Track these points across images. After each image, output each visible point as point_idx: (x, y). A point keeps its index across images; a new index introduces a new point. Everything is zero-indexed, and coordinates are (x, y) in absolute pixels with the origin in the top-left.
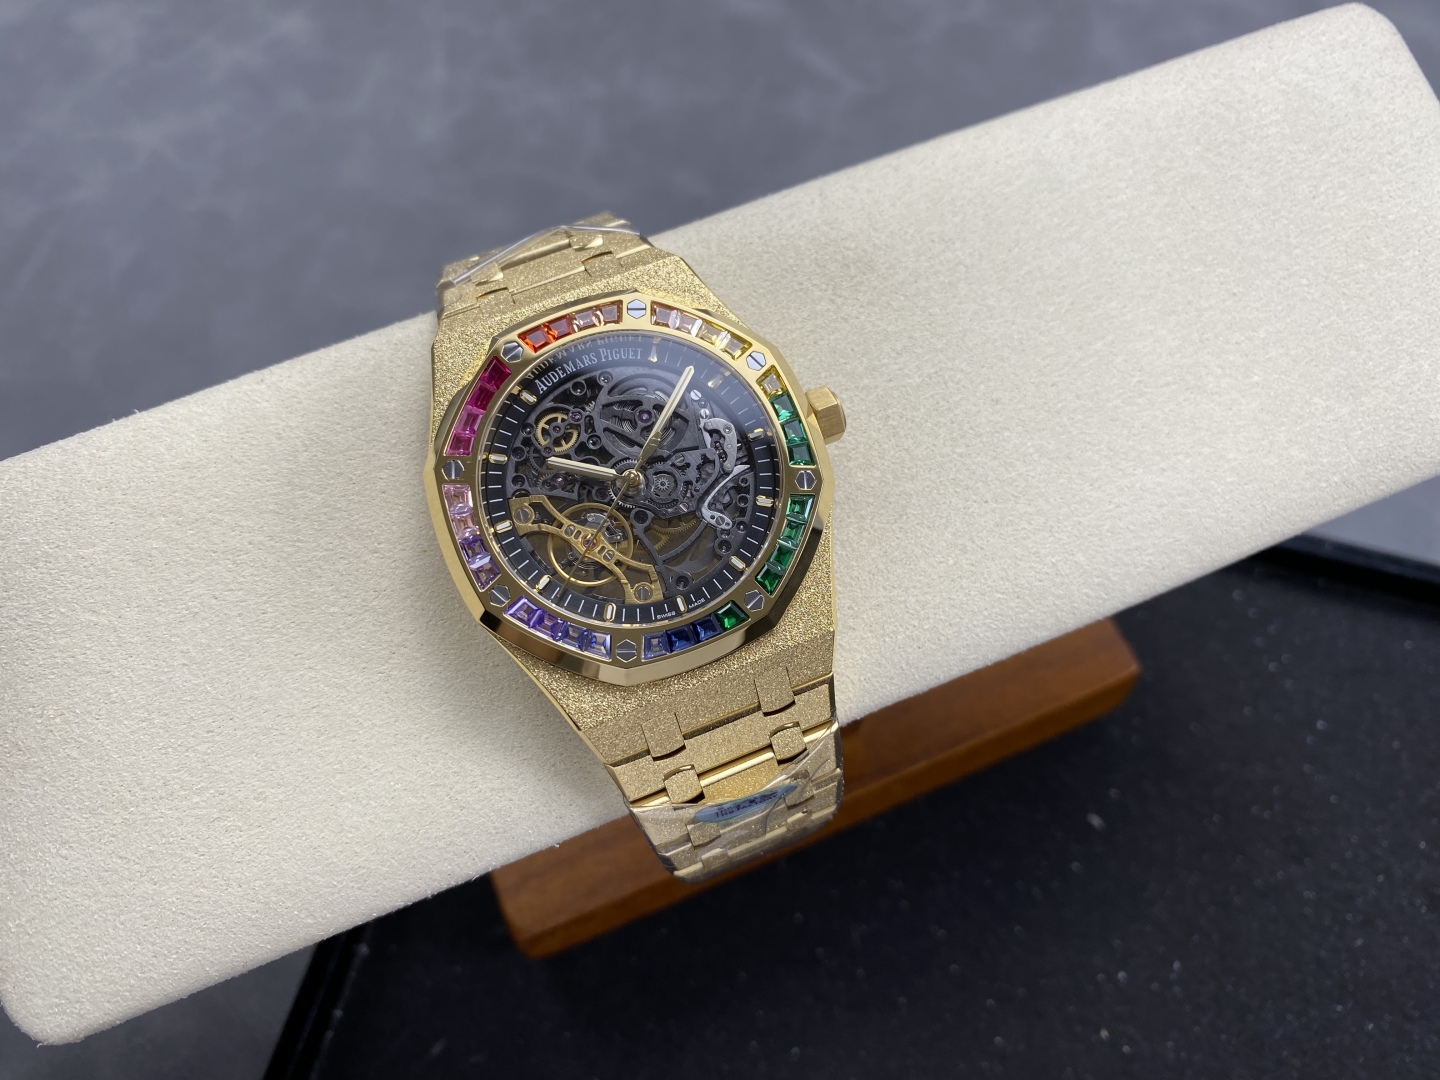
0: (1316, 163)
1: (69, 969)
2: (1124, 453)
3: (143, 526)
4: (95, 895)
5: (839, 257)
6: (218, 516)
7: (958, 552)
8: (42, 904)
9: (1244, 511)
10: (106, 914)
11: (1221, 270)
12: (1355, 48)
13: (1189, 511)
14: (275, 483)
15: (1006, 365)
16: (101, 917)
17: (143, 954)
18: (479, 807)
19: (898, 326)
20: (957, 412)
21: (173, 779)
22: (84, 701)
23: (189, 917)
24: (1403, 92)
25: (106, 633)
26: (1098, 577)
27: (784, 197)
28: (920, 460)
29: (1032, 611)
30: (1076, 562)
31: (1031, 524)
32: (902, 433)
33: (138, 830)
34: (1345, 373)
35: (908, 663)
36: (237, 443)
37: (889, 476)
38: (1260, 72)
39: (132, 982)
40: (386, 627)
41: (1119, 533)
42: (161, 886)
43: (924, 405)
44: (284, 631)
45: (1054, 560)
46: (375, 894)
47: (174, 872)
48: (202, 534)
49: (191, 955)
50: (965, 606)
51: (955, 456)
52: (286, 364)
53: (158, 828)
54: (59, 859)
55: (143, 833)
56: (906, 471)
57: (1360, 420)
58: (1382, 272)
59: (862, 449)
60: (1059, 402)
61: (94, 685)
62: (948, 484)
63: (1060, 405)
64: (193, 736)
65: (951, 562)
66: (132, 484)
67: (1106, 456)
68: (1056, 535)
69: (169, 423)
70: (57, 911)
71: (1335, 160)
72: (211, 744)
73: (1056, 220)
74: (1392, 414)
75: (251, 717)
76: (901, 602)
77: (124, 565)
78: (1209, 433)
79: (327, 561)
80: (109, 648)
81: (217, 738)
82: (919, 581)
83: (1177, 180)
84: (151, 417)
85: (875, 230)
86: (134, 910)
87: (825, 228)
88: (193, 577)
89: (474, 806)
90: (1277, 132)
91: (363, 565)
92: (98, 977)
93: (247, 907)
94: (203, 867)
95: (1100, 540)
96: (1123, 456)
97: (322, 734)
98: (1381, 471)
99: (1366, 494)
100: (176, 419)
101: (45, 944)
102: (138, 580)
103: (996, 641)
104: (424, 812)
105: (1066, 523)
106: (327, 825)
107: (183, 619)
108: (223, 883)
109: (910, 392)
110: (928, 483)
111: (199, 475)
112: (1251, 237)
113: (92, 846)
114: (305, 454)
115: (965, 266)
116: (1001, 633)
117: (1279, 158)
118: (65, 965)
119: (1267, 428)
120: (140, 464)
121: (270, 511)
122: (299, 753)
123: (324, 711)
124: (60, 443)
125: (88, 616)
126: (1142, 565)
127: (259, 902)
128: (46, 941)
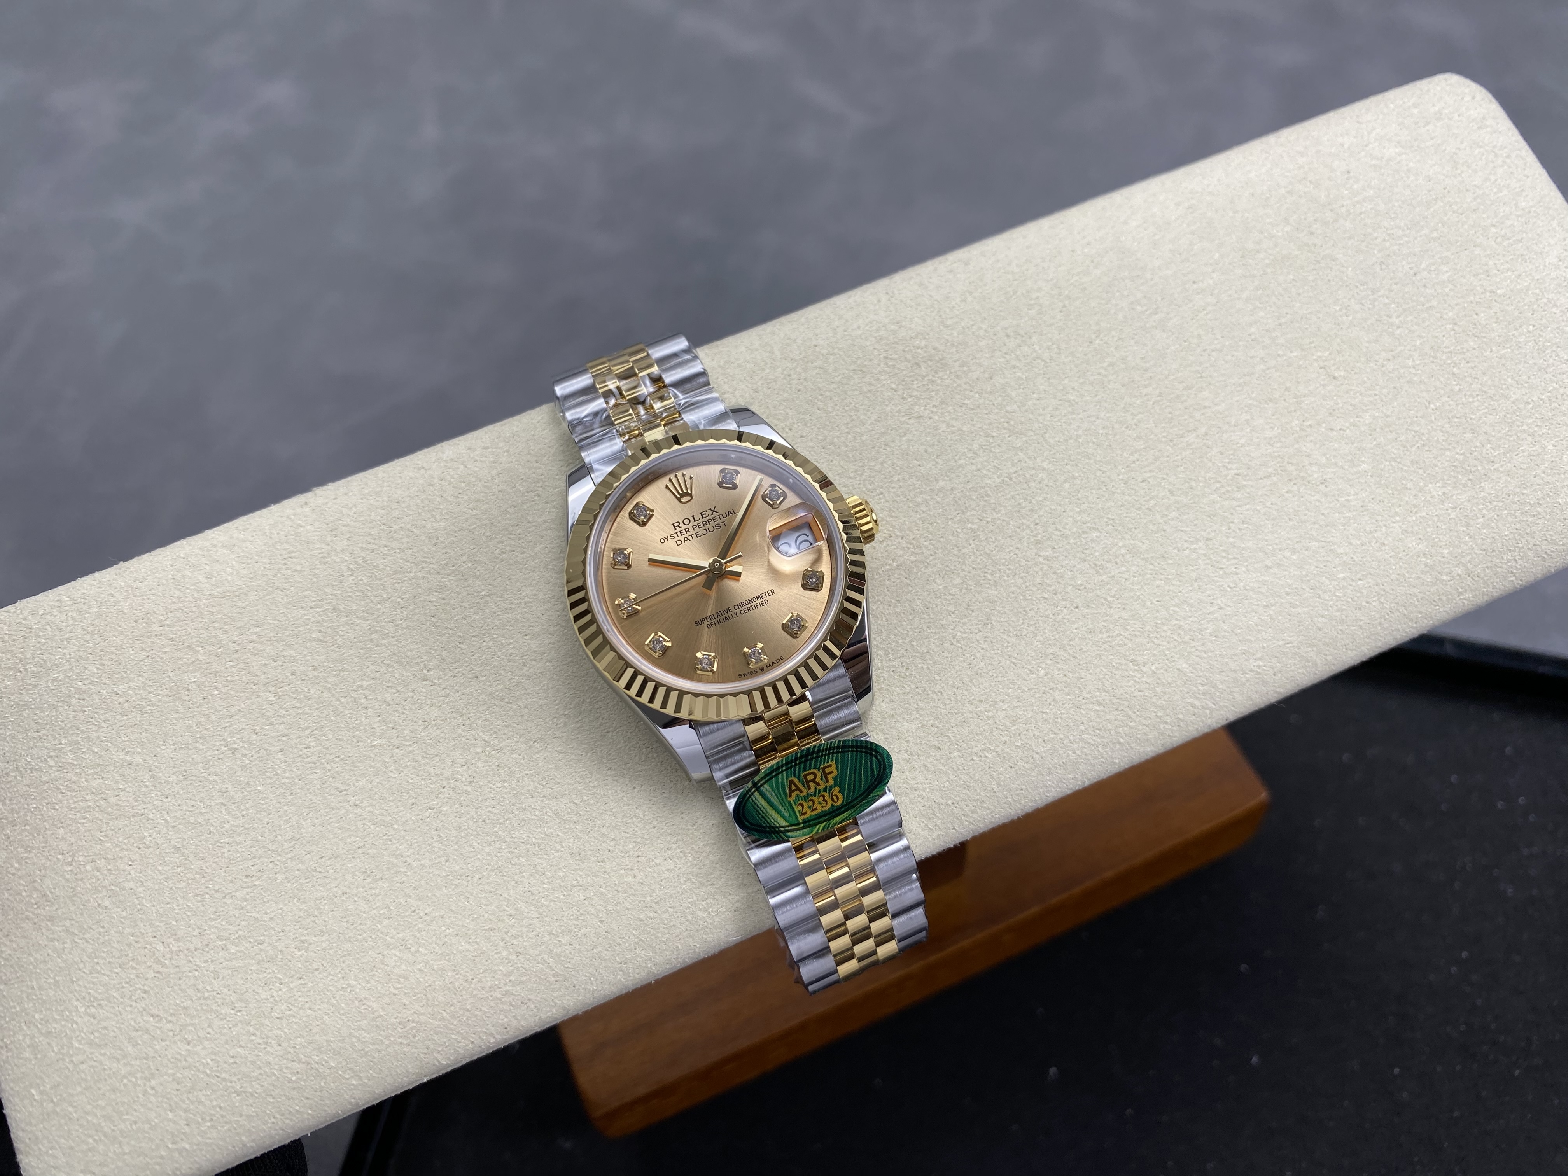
0: (1416, 238)
1: (95, 1140)
2: (1224, 551)
3: (181, 659)
4: (124, 1057)
5: (909, 357)
6: (258, 646)
7: (1049, 662)
8: (67, 1068)
9: (1360, 609)
10: (136, 1078)
11: (1319, 354)
12: (1450, 119)
13: (1300, 610)
14: (318, 610)
15: (1092, 461)
16: (130, 1081)
17: (175, 1122)
18: (537, 952)
19: (974, 425)
20: (1041, 513)
21: (210, 927)
22: (117, 846)
23: (224, 1079)
24: (1504, 162)
25: (141, 773)
26: (1203, 685)
27: (850, 297)
28: (1004, 564)
29: (1132, 724)
30: (1178, 669)
31: (1127, 630)
32: (982, 537)
33: (171, 985)
34: (1461, 458)
35: (999, 785)
36: (279, 569)
37: (970, 583)
38: (1349, 148)
39: (163, 1153)
40: (437, 759)
41: (1224, 637)
42: (195, 1046)
43: (1006, 507)
44: (328, 767)
45: (1153, 668)
46: (425, 1051)
47: (210, 1030)
48: (242, 665)
49: (226, 1123)
50: (1059, 720)
51: (1041, 559)
52: (331, 487)
53: (192, 982)
54: (86, 1018)
55: (176, 988)
56: (989, 577)
57: (1481, 506)
58: (1494, 349)
59: (941, 555)
60: (1152, 499)
61: (127, 829)
62: (1035, 589)
63: (1152, 503)
64: (231, 882)
65: (1042, 673)
66: (170, 615)
67: (1205, 555)
68: (1155, 641)
69: (209, 551)
70: (83, 1076)
71: (1435, 235)
72: (250, 890)
73: (1139, 308)
74: (1516, 499)
75: (292, 859)
76: (989, 718)
77: (160, 701)
78: (1317, 526)
79: (374, 691)
80: (143, 789)
81: (257, 883)
82: (1008, 695)
83: (1267, 261)
84: (190, 545)
85: (947, 327)
86: (166, 1074)
87: (893, 327)
88: (233, 710)
89: (531, 951)
90: (1372, 209)
91: (411, 694)
92: (126, 1149)
93: (287, 1068)
94: (240, 1025)
95: (1203, 645)
96: (1224, 554)
97: (368, 876)
98: (1509, 561)
99: (1494, 588)
100: (215, 546)
101: (71, 1113)
102: (175, 715)
103: (1095, 758)
104: (477, 960)
105: (1165, 628)
106: (374, 975)
107: (221, 756)
108: (261, 1041)
109: (989, 492)
110: (1013, 589)
111: (240, 604)
112: (1350, 318)
113: (122, 1003)
114: (351, 578)
115: (1043, 361)
116: (1100, 749)
117: (1375, 235)
118: (90, 1136)
119: (1379, 518)
120: (178, 593)
121: (314, 640)
122: (344, 898)
123: (370, 851)
124: (97, 575)
125: (121, 755)
126: (1252, 671)
127: (300, 1062)
128: (70, 1109)
